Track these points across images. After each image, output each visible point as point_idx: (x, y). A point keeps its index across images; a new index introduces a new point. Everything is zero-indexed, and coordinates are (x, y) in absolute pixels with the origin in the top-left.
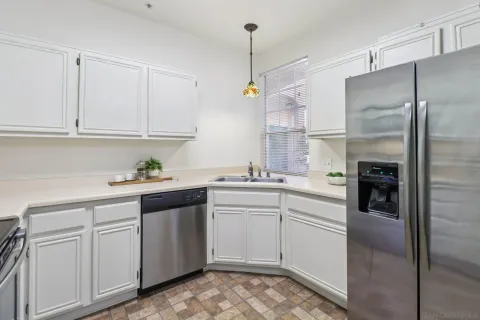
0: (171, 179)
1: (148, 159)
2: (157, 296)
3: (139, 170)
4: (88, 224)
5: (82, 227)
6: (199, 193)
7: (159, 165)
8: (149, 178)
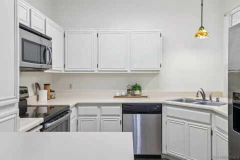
0: (146, 97)
1: (134, 84)
3: (128, 90)
4: (99, 114)
5: (96, 115)
6: (156, 107)
7: (139, 88)
8: (135, 95)
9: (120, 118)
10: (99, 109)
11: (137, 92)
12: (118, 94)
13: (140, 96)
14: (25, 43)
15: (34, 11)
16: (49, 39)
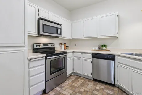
0: (109, 51)
1: (103, 44)
2: (96, 83)
3: (99, 47)
4: (82, 57)
5: (80, 57)
6: (111, 56)
7: (105, 46)
8: (103, 50)
9: (91, 60)
10: (82, 55)
11: (104, 48)
12: (94, 49)
13: (106, 50)
14: (44, 26)
15: (53, 14)
16: (60, 25)
